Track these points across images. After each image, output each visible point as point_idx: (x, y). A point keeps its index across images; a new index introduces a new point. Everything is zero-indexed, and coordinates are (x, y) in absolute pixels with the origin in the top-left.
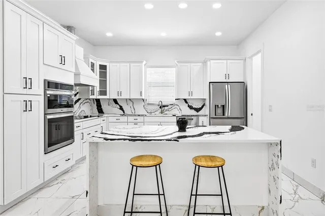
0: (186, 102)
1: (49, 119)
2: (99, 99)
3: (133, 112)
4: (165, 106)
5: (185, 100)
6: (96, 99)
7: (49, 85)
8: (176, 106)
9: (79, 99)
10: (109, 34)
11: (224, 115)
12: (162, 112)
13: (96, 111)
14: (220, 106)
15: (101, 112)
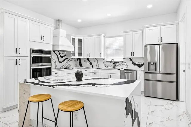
0: (131, 60)
1: (32, 69)
2: (80, 58)
3: (97, 66)
4: (116, 63)
5: (130, 59)
6: (79, 58)
7: (34, 51)
8: (124, 63)
9: (67, 59)
10: (79, 21)
11: (156, 71)
12: (114, 67)
13: (79, 65)
14: (152, 63)
15: (81, 65)
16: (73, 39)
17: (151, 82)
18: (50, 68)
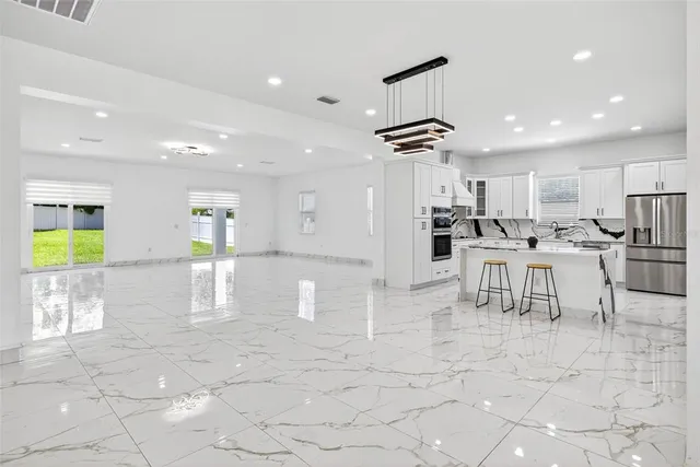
0: (597, 224)
1: (434, 236)
2: (477, 220)
3: (518, 234)
4: (562, 229)
5: (595, 221)
7: (435, 210)
8: (580, 229)
9: (456, 220)
11: (650, 243)
12: (558, 237)
13: (474, 233)
14: (642, 230)
15: (479, 233)
16: (470, 183)
17: (646, 264)
18: (449, 237)
